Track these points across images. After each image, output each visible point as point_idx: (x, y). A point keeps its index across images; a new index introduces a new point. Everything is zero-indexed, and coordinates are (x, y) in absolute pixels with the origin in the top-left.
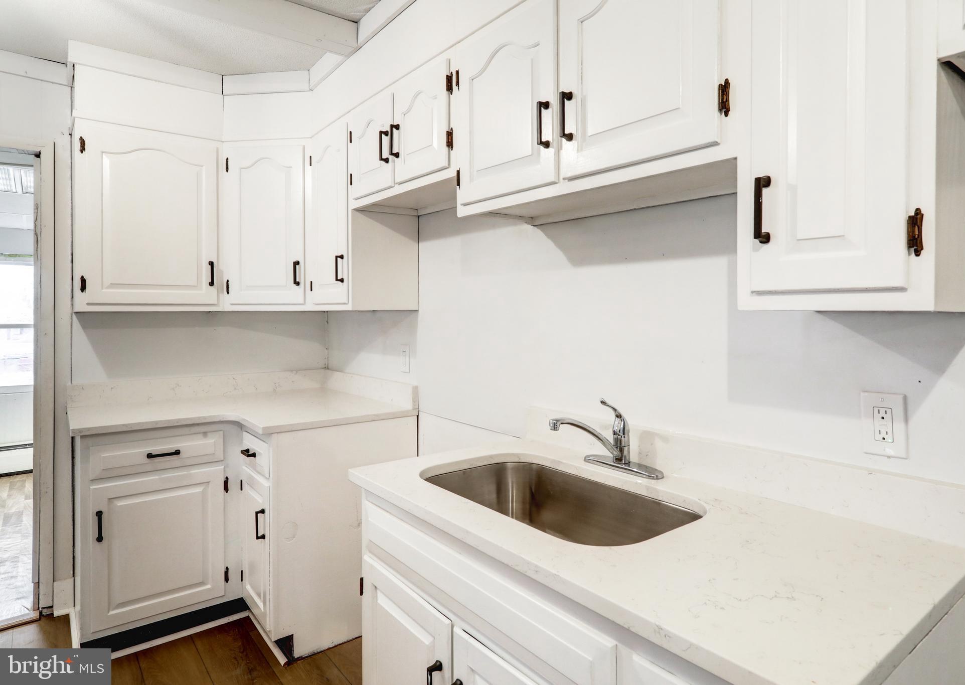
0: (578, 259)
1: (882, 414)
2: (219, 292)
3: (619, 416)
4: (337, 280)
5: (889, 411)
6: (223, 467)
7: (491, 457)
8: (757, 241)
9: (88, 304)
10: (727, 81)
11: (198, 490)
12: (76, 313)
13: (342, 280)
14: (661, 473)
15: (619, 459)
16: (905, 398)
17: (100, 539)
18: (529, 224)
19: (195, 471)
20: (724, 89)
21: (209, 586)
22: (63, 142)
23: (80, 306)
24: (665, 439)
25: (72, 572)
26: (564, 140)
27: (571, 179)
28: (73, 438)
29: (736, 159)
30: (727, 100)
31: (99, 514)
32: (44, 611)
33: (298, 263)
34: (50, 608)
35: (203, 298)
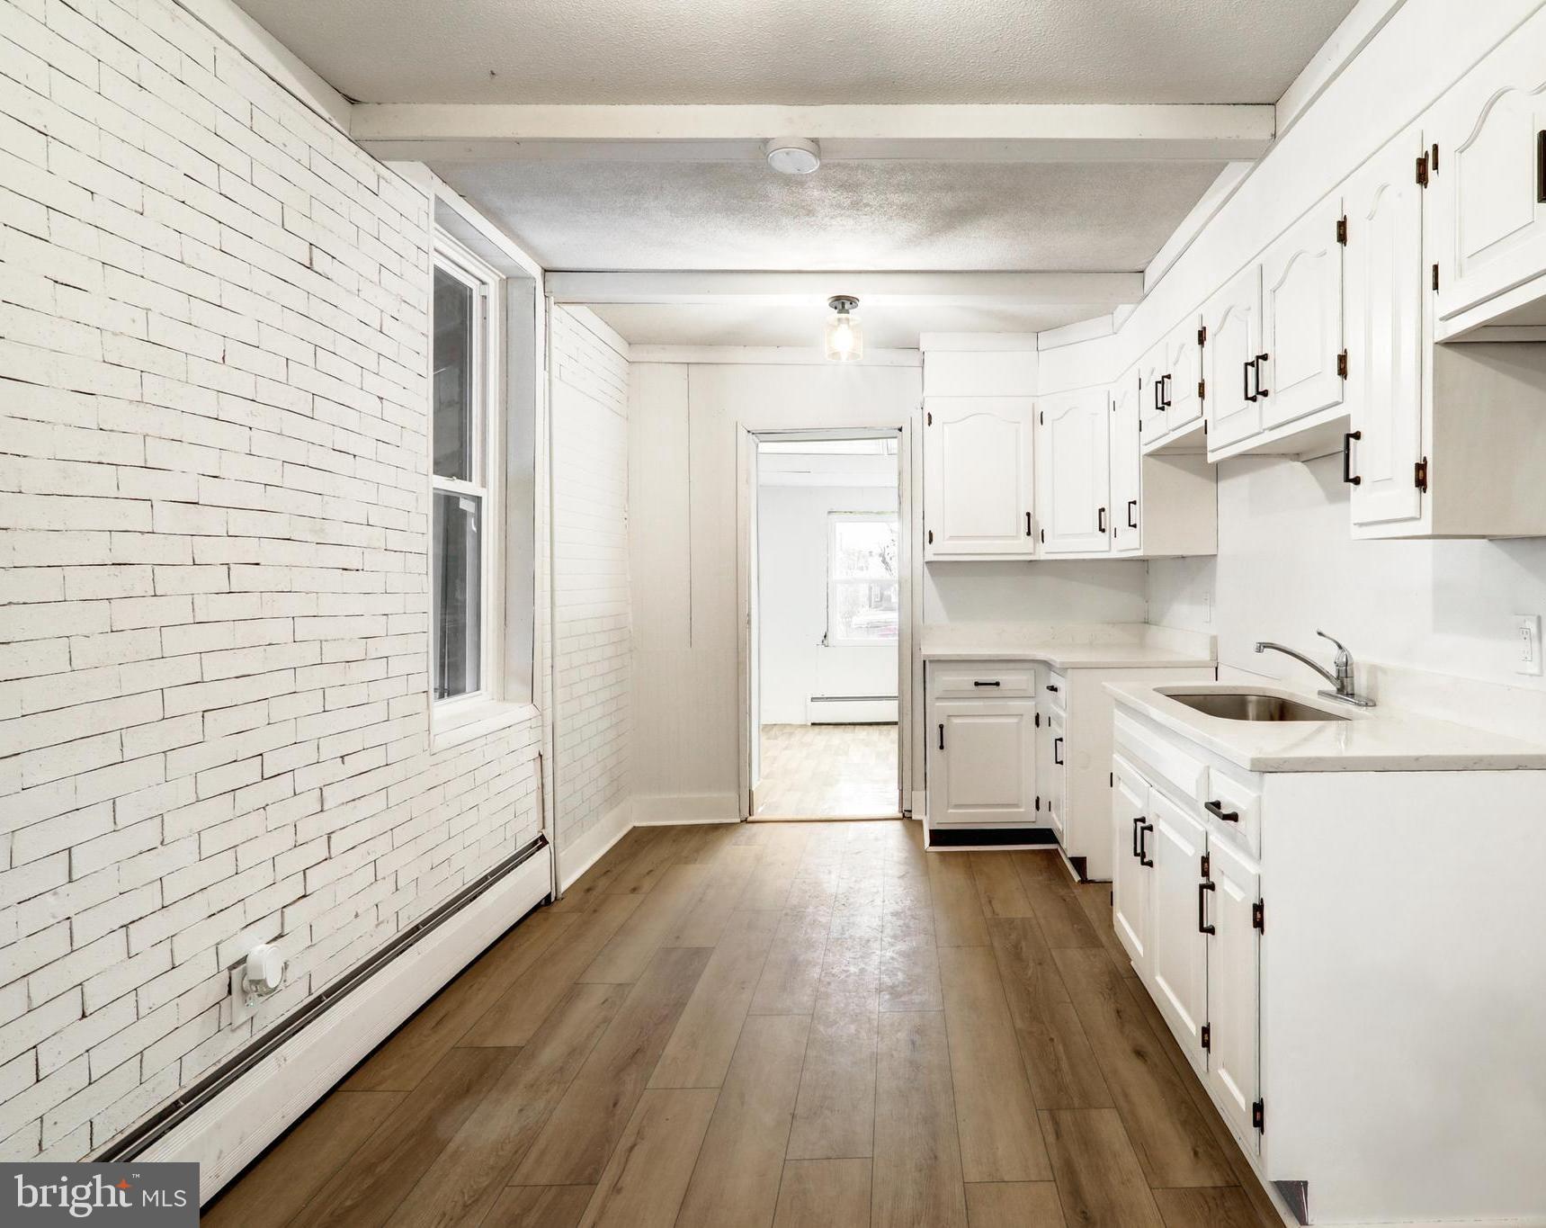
1: (1524, 635)
2: (1035, 541)
3: (1340, 648)
4: (1130, 525)
5: (1528, 632)
6: (1034, 703)
8: (1352, 483)
9: (935, 554)
10: (1345, 352)
11: (1014, 720)
12: (927, 563)
13: (1135, 526)
15: (1341, 690)
16: (1539, 619)
17: (942, 747)
18: (1298, 460)
19: (1011, 703)
20: (1342, 358)
21: (1022, 810)
22: (917, 415)
23: (930, 557)
24: (1384, 671)
25: (924, 782)
26: (1261, 396)
27: (1272, 429)
28: (924, 661)
29: (1349, 415)
30: (1345, 367)
31: (941, 727)
32: (906, 813)
33: (1103, 510)
34: (910, 811)
35: (1021, 547)
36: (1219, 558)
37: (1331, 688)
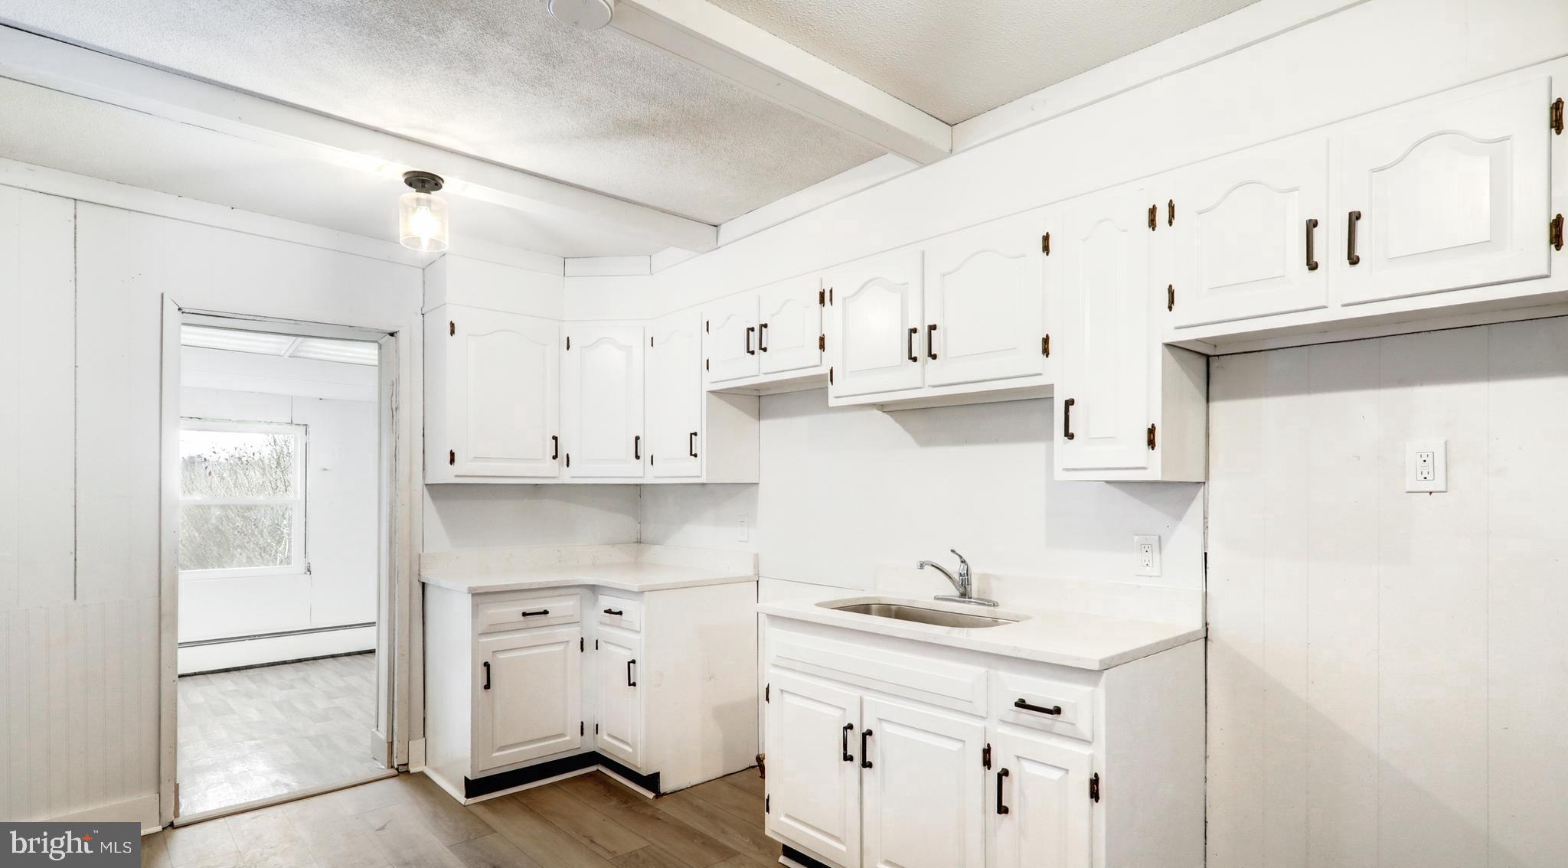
0: (924, 441)
1: (1147, 549)
2: (561, 464)
3: (963, 562)
4: (691, 455)
5: (1150, 546)
6: (582, 628)
7: (858, 599)
8: (1066, 438)
9: (457, 476)
10: (1047, 336)
11: (561, 648)
12: (426, 485)
13: (695, 455)
14: (997, 603)
15: (963, 595)
16: (1160, 537)
17: (489, 686)
18: (879, 410)
19: (558, 631)
20: (1046, 341)
21: (565, 739)
22: (416, 321)
25: (422, 733)
26: (930, 358)
29: (1053, 385)
30: (1048, 347)
31: (487, 664)
32: (400, 767)
33: (638, 438)
34: (407, 764)
35: (547, 471)
36: (761, 487)
37: (953, 591)
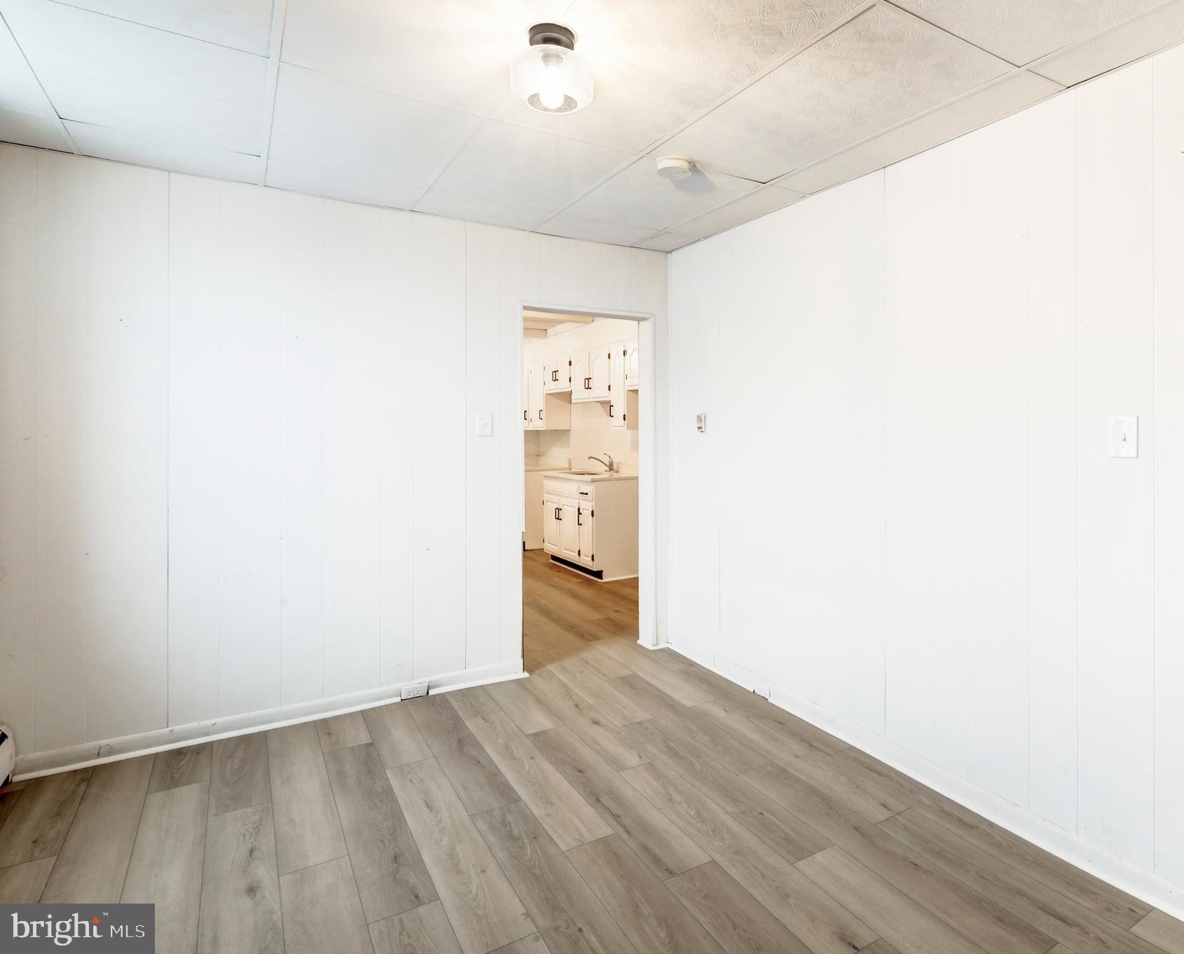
8: (611, 417)
13: (541, 419)
29: (611, 400)
33: (526, 411)
36: (572, 430)
